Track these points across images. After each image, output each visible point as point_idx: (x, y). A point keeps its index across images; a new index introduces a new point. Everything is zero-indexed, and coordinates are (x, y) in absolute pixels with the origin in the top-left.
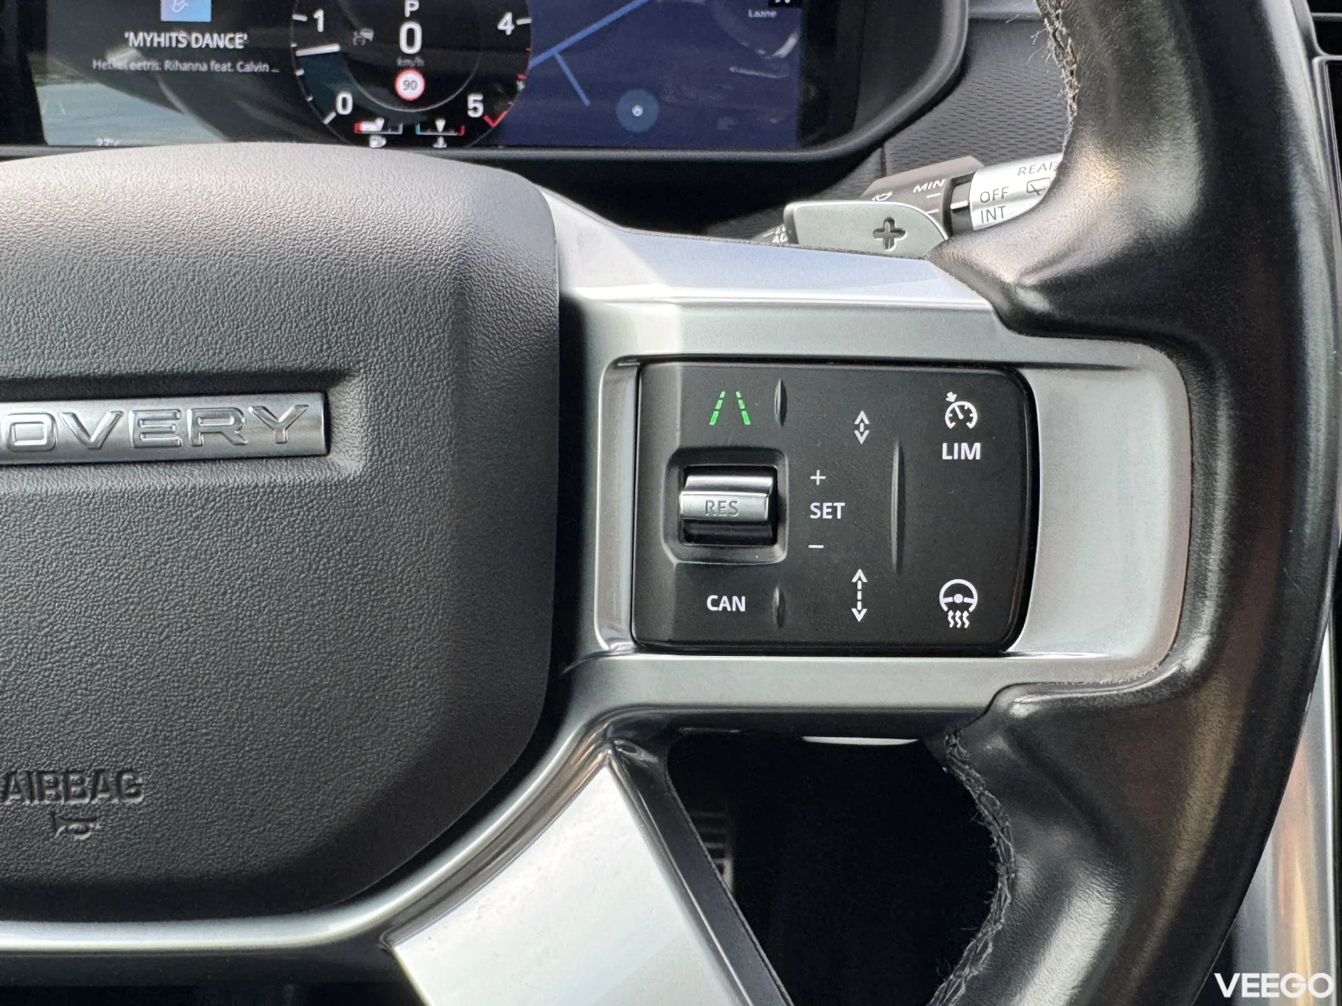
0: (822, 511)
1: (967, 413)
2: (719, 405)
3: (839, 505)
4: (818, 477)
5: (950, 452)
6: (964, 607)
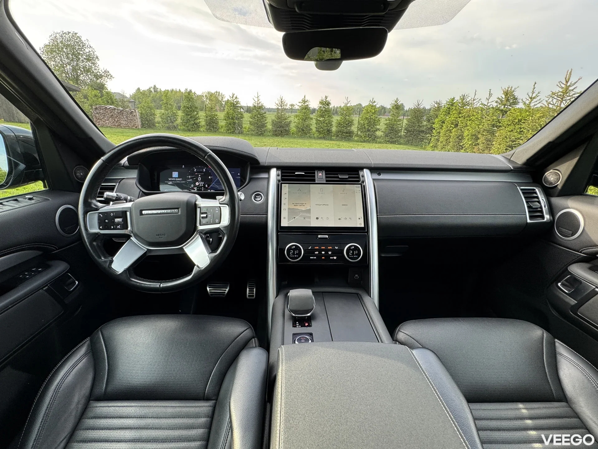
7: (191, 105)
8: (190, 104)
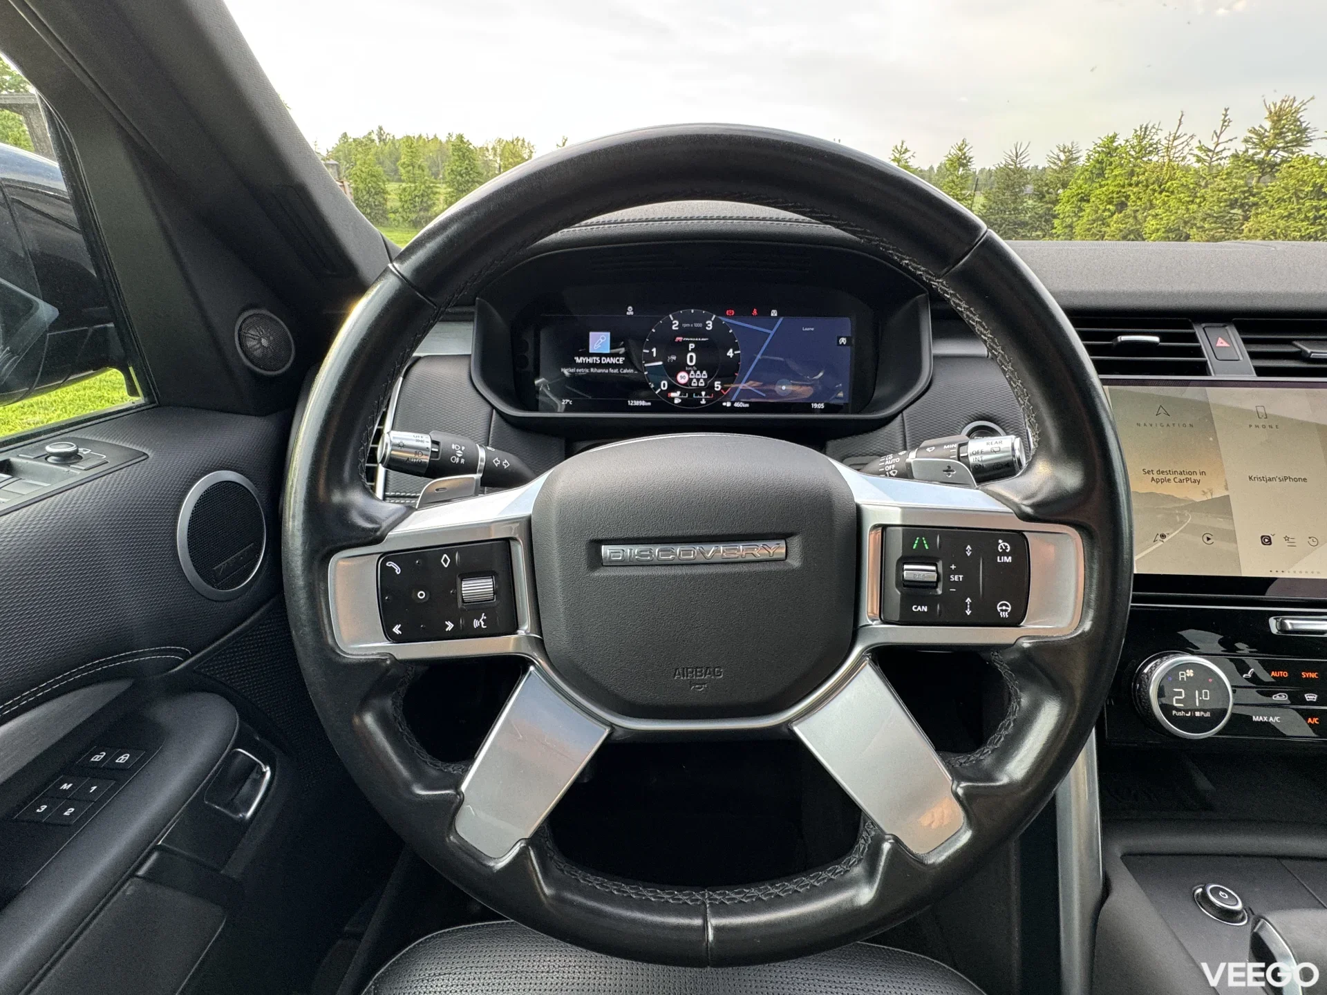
0: (955, 578)
1: (1006, 547)
2: (916, 542)
3: (961, 576)
4: (953, 567)
5: (1000, 559)
6: (1006, 610)
7: (466, 168)
8: (465, 165)
